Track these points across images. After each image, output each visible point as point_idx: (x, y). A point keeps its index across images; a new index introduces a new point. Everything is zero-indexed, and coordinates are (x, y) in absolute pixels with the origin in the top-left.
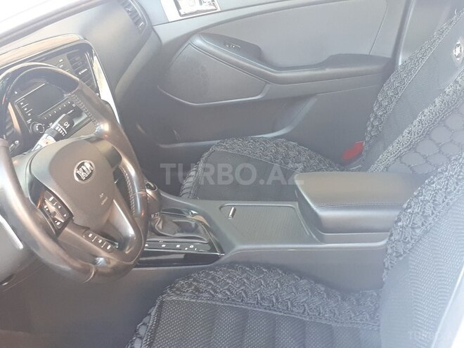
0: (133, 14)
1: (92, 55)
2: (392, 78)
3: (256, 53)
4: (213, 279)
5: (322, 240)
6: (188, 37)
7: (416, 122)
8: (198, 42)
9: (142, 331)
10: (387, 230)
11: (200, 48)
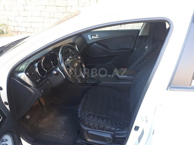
0: (82, 38)
1: (75, 45)
2: (133, 53)
3: (106, 47)
4: (98, 88)
5: (119, 82)
6: (93, 43)
7: (138, 60)
8: (95, 44)
9: (84, 97)
10: (131, 80)
11: (95, 45)
